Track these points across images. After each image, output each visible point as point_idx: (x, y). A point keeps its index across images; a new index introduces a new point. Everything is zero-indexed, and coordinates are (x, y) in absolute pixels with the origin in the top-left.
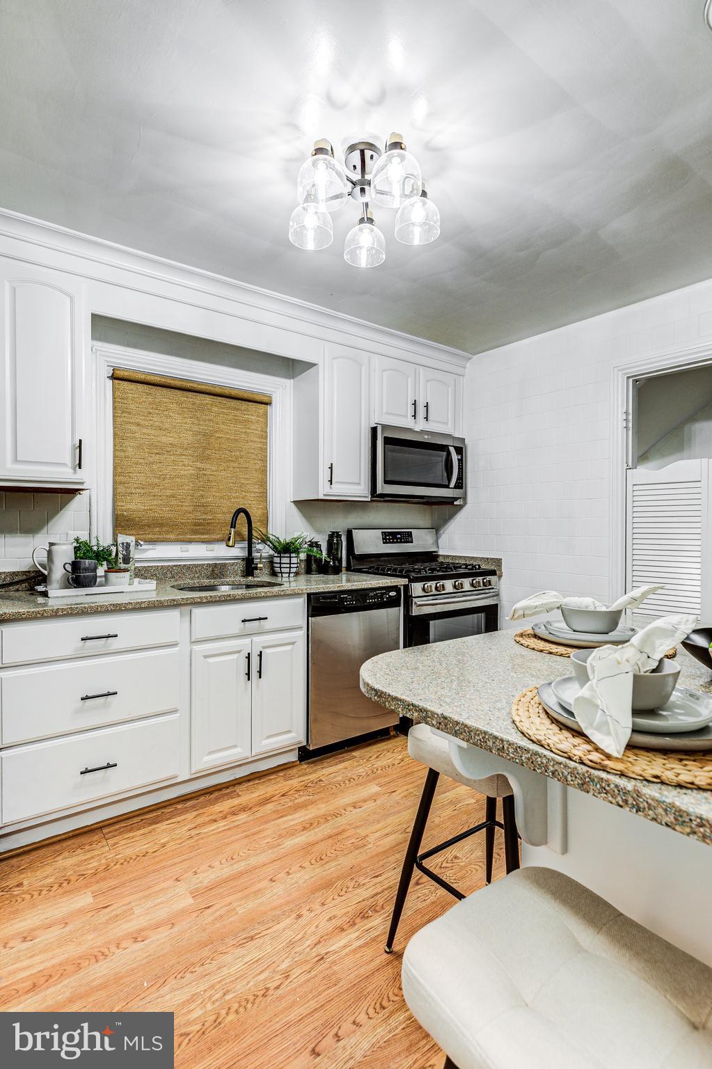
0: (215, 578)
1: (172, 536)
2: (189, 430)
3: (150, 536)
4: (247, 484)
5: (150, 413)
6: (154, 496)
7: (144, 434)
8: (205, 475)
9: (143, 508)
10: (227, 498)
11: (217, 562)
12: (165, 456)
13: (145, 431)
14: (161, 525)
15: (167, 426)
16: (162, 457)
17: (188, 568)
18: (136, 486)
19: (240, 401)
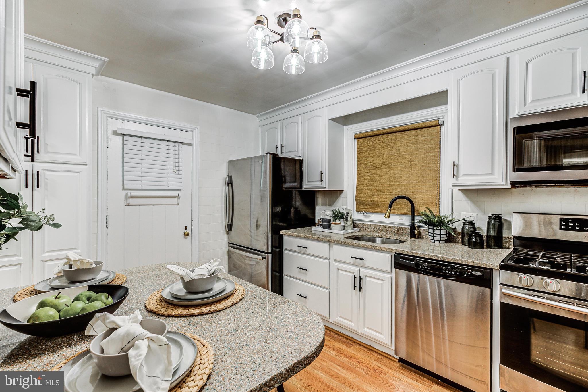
0: (399, 235)
1: (379, 210)
2: (388, 154)
3: (369, 210)
4: (424, 180)
5: (371, 150)
6: (371, 190)
7: (368, 161)
8: (395, 177)
9: (366, 196)
10: (409, 189)
11: (401, 226)
12: (376, 170)
13: (368, 159)
14: (374, 204)
15: (378, 155)
16: (375, 171)
17: (385, 227)
18: (364, 186)
19: (419, 130)
